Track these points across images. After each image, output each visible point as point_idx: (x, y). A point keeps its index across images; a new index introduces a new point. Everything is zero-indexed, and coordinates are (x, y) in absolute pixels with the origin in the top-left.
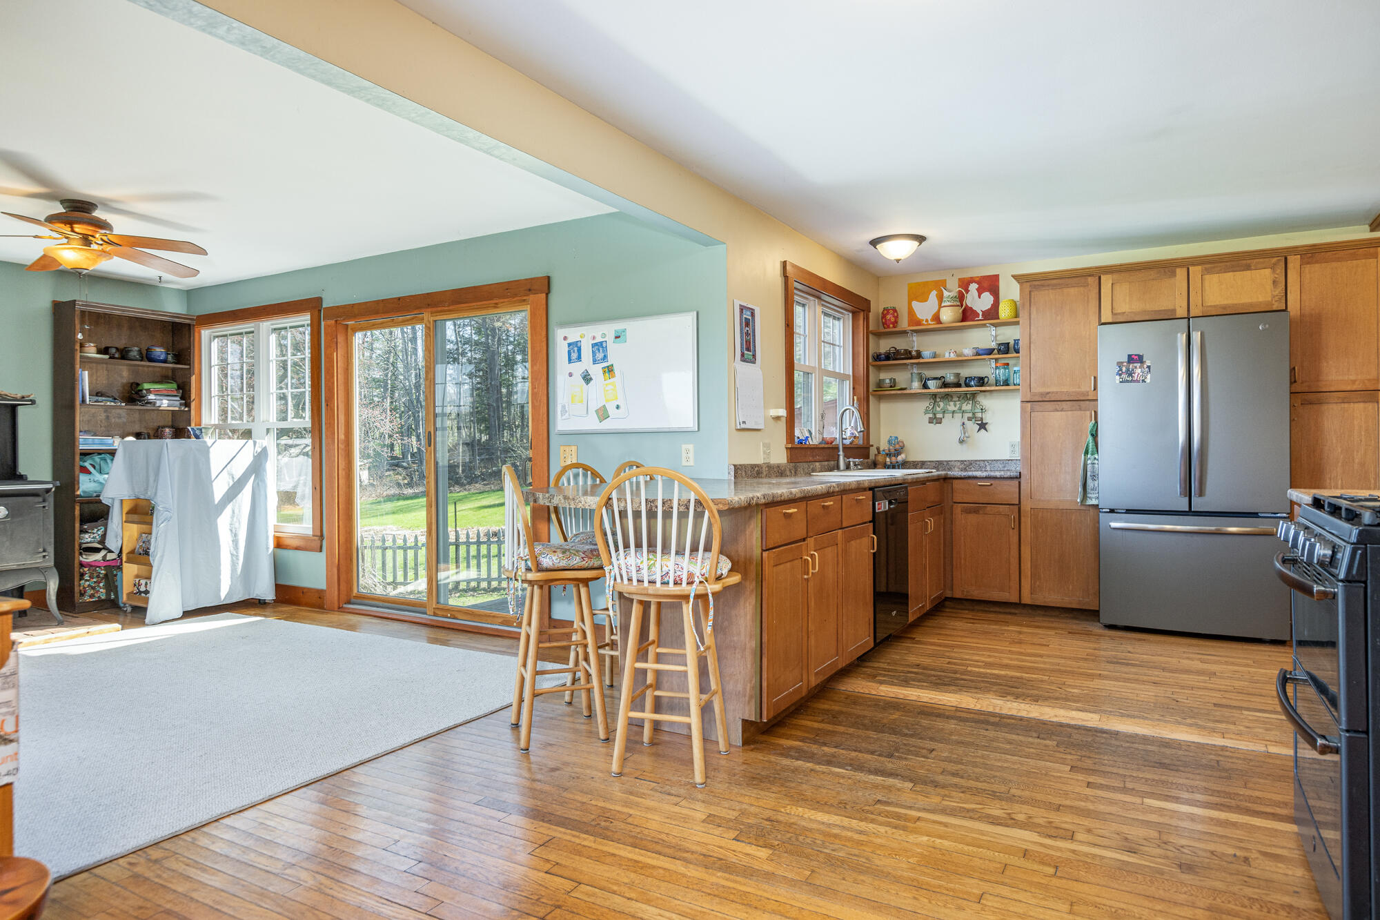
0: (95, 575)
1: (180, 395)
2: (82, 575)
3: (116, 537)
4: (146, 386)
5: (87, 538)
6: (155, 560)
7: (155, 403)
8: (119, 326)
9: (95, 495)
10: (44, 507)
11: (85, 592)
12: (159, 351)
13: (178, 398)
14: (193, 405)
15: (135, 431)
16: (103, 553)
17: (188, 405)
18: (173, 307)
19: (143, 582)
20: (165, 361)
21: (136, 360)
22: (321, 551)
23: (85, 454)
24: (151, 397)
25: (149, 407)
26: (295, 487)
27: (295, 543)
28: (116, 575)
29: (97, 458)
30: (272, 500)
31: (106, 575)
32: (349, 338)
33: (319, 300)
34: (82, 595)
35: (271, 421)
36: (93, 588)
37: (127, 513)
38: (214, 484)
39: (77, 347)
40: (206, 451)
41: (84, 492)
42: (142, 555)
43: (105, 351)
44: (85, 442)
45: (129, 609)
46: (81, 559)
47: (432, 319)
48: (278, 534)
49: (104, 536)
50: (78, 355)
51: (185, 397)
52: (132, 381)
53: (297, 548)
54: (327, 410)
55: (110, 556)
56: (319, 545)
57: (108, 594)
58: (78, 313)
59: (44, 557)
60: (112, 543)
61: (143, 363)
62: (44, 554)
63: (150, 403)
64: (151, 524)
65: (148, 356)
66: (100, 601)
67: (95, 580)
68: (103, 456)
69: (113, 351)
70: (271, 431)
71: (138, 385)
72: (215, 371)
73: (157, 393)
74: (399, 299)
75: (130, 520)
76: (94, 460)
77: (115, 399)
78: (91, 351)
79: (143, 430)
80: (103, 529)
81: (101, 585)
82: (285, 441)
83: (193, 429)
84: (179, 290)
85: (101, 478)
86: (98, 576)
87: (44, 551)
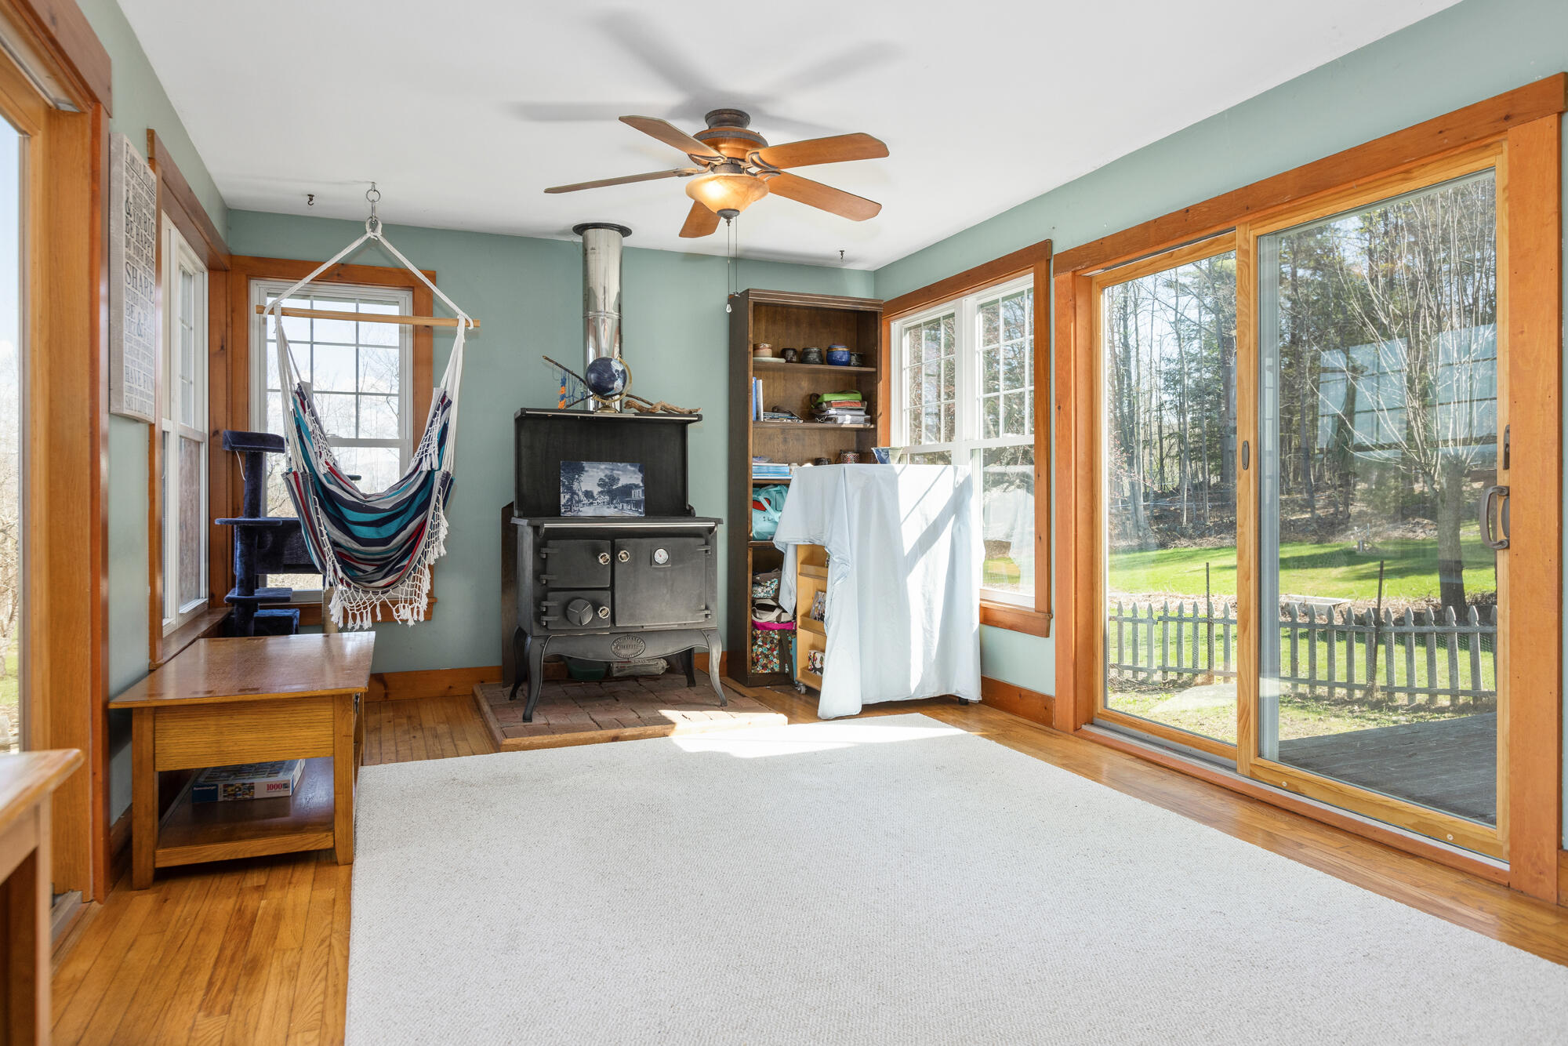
0: (769, 640)
1: (864, 408)
2: (755, 638)
3: (790, 593)
4: (827, 397)
5: (760, 592)
6: (832, 627)
7: (835, 421)
8: (798, 323)
9: (769, 537)
10: (706, 551)
11: (758, 661)
12: (841, 351)
13: (862, 413)
14: (880, 421)
15: (814, 457)
16: (777, 612)
17: (873, 421)
18: (858, 291)
19: (818, 656)
20: (848, 364)
21: (817, 363)
22: (1047, 636)
23: (760, 486)
24: (832, 411)
25: (829, 425)
26: (1009, 536)
27: (1009, 619)
28: (791, 642)
29: (773, 490)
30: (978, 553)
31: (780, 641)
32: (1094, 296)
33: (1047, 245)
34: (755, 663)
35: (977, 438)
36: (767, 656)
37: (802, 563)
38: (903, 527)
39: (751, 349)
40: (893, 481)
41: (758, 533)
42: (817, 618)
43: (782, 354)
44: (761, 469)
45: (803, 690)
46: (754, 618)
47: (1252, 235)
48: (985, 604)
49: (778, 590)
50: (751, 359)
51: (871, 411)
52: (811, 393)
53: (1012, 627)
54: (1058, 415)
55: (785, 618)
56: (1045, 626)
57: (782, 666)
58: (751, 305)
59: (707, 616)
60: (787, 602)
61: (822, 367)
62: (707, 612)
63: (830, 419)
64: (826, 578)
65: (828, 358)
66: (773, 673)
67: (768, 646)
68: (778, 488)
69: (791, 353)
70: (977, 454)
71: (818, 396)
72: (907, 376)
73: (840, 406)
74: (1187, 210)
75: (805, 572)
76: (768, 492)
77: (792, 415)
78: (766, 355)
79: (824, 456)
80: (776, 583)
81: (775, 653)
82: (995, 468)
83: (877, 450)
84: (865, 272)
85: (776, 516)
86: (772, 642)
87: (707, 608)
